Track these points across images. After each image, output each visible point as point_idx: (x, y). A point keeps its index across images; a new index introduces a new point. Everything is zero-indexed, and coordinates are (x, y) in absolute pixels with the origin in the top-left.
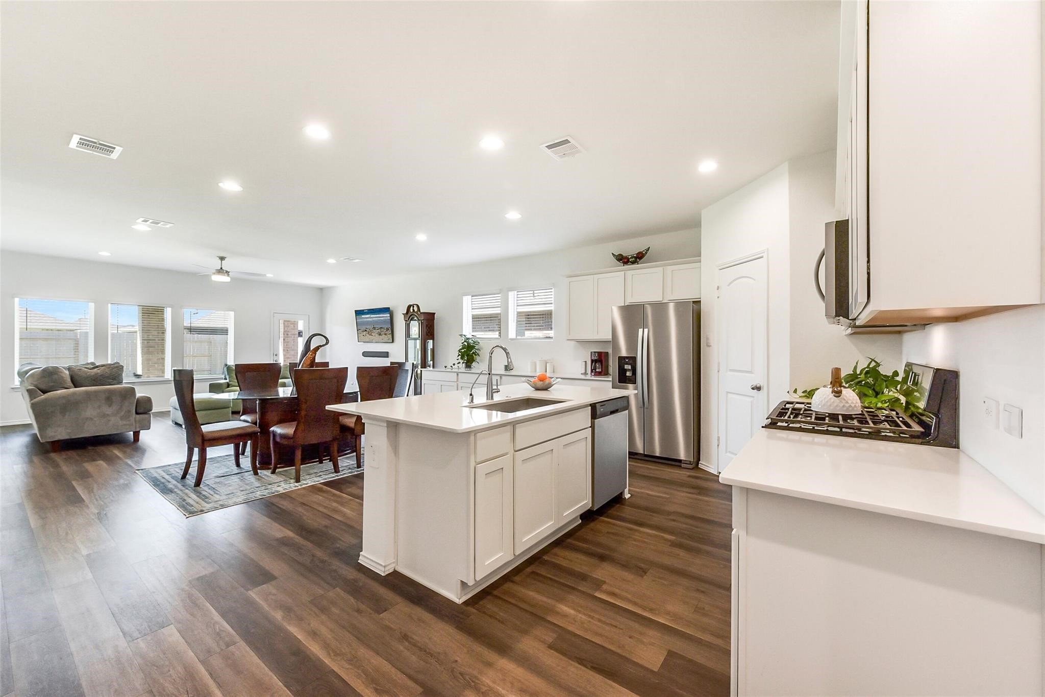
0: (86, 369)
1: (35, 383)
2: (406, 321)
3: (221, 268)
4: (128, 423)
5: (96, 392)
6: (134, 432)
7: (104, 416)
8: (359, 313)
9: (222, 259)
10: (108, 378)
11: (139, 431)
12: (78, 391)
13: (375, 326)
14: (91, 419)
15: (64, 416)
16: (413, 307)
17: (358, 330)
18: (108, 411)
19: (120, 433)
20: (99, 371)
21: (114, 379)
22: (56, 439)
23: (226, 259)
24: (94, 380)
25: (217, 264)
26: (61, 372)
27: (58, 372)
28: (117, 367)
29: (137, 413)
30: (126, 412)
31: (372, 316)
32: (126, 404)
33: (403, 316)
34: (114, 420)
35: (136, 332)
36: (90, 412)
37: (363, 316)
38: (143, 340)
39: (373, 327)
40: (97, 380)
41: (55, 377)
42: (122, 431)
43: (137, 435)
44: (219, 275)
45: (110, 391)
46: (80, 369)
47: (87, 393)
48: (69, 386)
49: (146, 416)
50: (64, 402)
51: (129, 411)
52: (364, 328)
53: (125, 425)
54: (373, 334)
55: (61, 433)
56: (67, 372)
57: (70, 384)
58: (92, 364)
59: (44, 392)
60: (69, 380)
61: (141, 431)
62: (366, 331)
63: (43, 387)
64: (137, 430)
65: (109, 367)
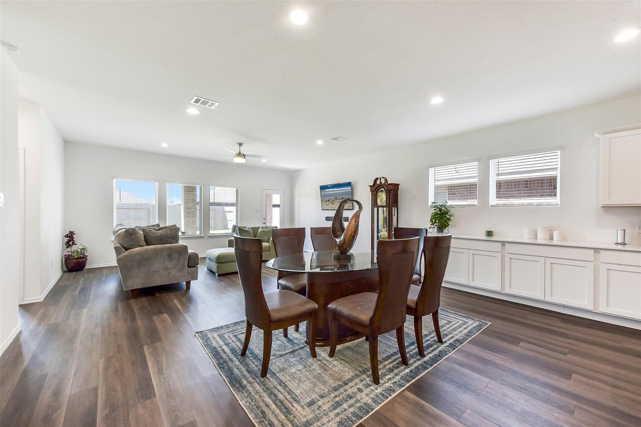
0: (154, 230)
1: (121, 242)
2: (372, 192)
3: (240, 152)
4: (182, 274)
5: (161, 250)
6: (186, 282)
7: (167, 269)
8: (323, 188)
9: (240, 145)
10: (169, 237)
11: (190, 281)
12: (149, 249)
13: (337, 197)
14: (158, 272)
15: (139, 269)
16: (380, 179)
17: (321, 201)
18: (169, 264)
19: (178, 283)
20: (163, 232)
21: (173, 239)
22: (134, 288)
23: (243, 145)
24: (160, 240)
25: (237, 149)
26: (138, 233)
27: (136, 233)
28: (175, 229)
29: (189, 267)
30: (181, 265)
31: (335, 189)
32: (182, 259)
33: (370, 187)
34: (174, 272)
35: (181, 205)
36: (157, 265)
37: (326, 190)
38: (184, 208)
39: (335, 197)
40: (162, 240)
41: (133, 236)
42: (179, 282)
43: (188, 283)
44: (238, 157)
45: (170, 248)
46: (151, 231)
47: (155, 250)
48: (143, 244)
49: (195, 269)
50: (140, 257)
51: (184, 265)
52: (327, 199)
53: (181, 276)
54: (335, 203)
55: (137, 283)
56: (141, 233)
57: (143, 242)
58: (158, 225)
59: (126, 249)
60: (143, 239)
61: (191, 281)
62: (329, 201)
63: (126, 245)
64: (189, 280)
65: (170, 229)
